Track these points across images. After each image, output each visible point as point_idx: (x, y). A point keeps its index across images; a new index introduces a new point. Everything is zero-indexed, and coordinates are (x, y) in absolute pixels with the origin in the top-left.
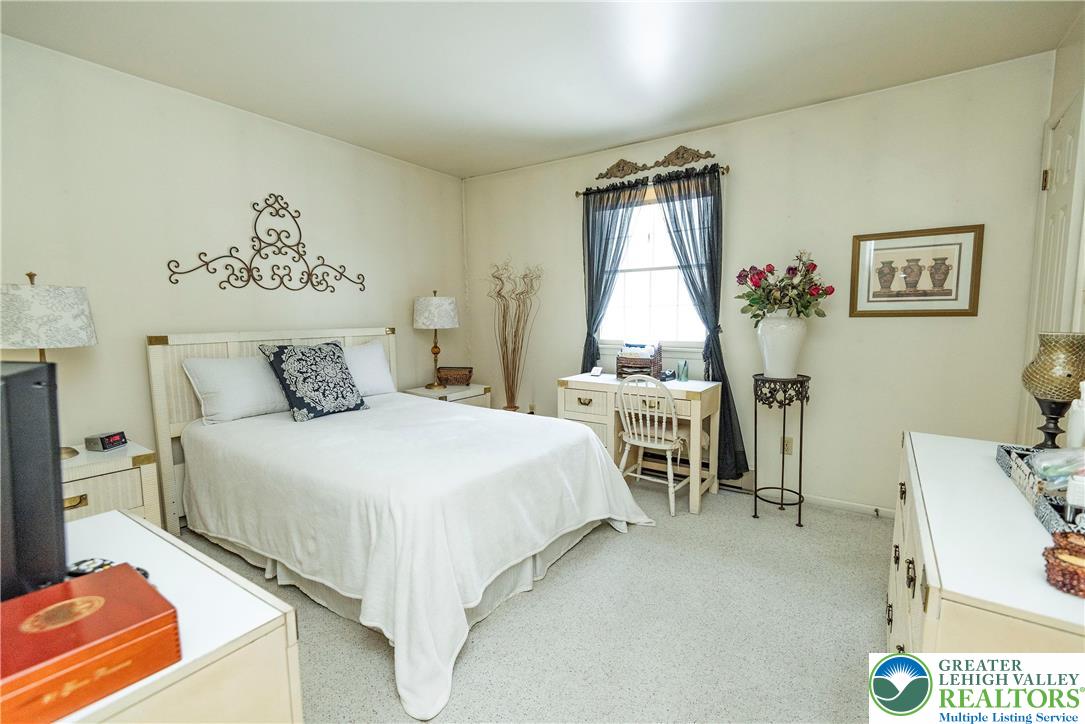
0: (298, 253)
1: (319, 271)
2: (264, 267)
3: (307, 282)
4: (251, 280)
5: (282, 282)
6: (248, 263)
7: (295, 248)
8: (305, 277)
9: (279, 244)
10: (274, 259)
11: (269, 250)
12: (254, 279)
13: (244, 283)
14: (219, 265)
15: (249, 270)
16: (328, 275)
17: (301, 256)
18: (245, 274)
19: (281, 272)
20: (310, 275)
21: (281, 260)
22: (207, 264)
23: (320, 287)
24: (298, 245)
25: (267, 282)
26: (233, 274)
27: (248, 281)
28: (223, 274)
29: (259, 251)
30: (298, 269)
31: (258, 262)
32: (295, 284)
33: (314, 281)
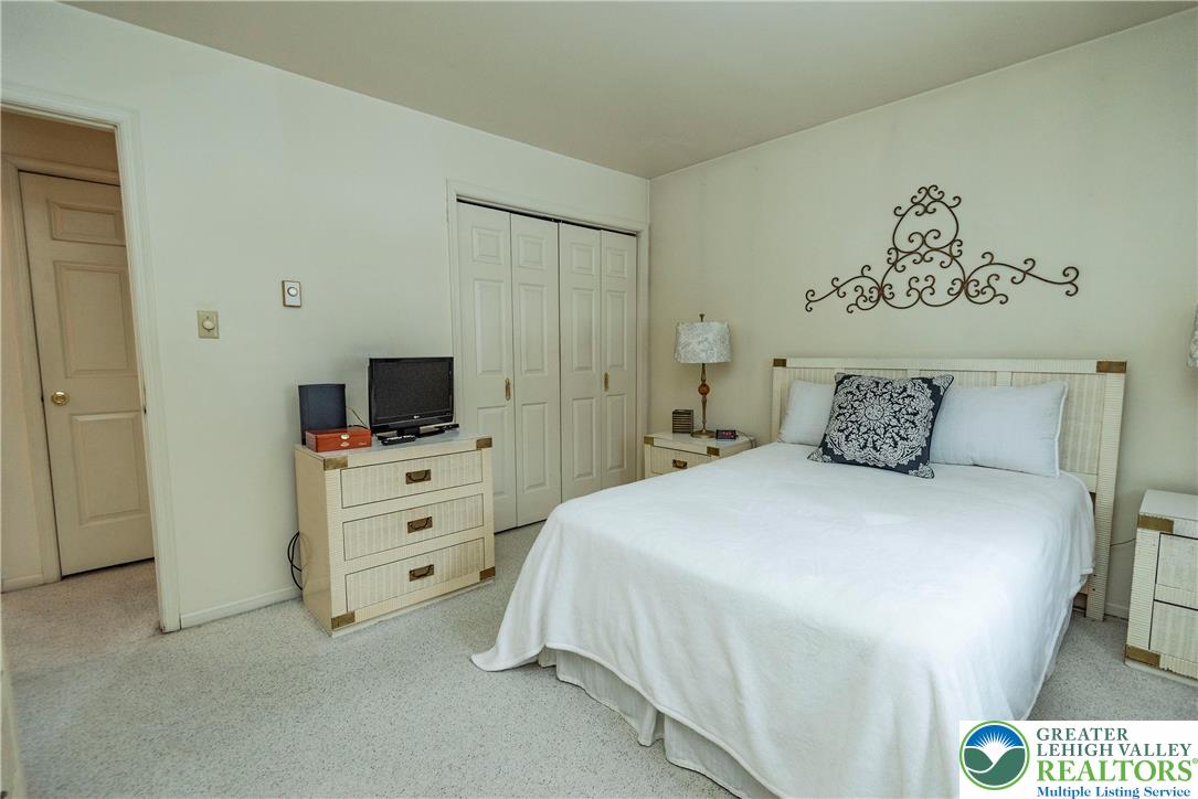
0: (950, 255)
1: (982, 276)
2: (898, 282)
3: (959, 293)
4: (881, 299)
5: (920, 297)
6: (880, 283)
7: (947, 250)
8: (958, 286)
9: (923, 250)
10: (913, 270)
11: (908, 261)
12: (885, 298)
13: (872, 305)
14: (849, 288)
15: (881, 289)
16: (998, 277)
17: (953, 258)
18: (875, 294)
19: (920, 286)
20: (965, 284)
21: (922, 270)
22: (838, 288)
23: (981, 298)
24: (951, 243)
25: (900, 300)
26: (862, 295)
27: (878, 300)
28: (852, 297)
29: (894, 264)
30: (946, 278)
31: (893, 277)
32: (941, 296)
33: (972, 291)
